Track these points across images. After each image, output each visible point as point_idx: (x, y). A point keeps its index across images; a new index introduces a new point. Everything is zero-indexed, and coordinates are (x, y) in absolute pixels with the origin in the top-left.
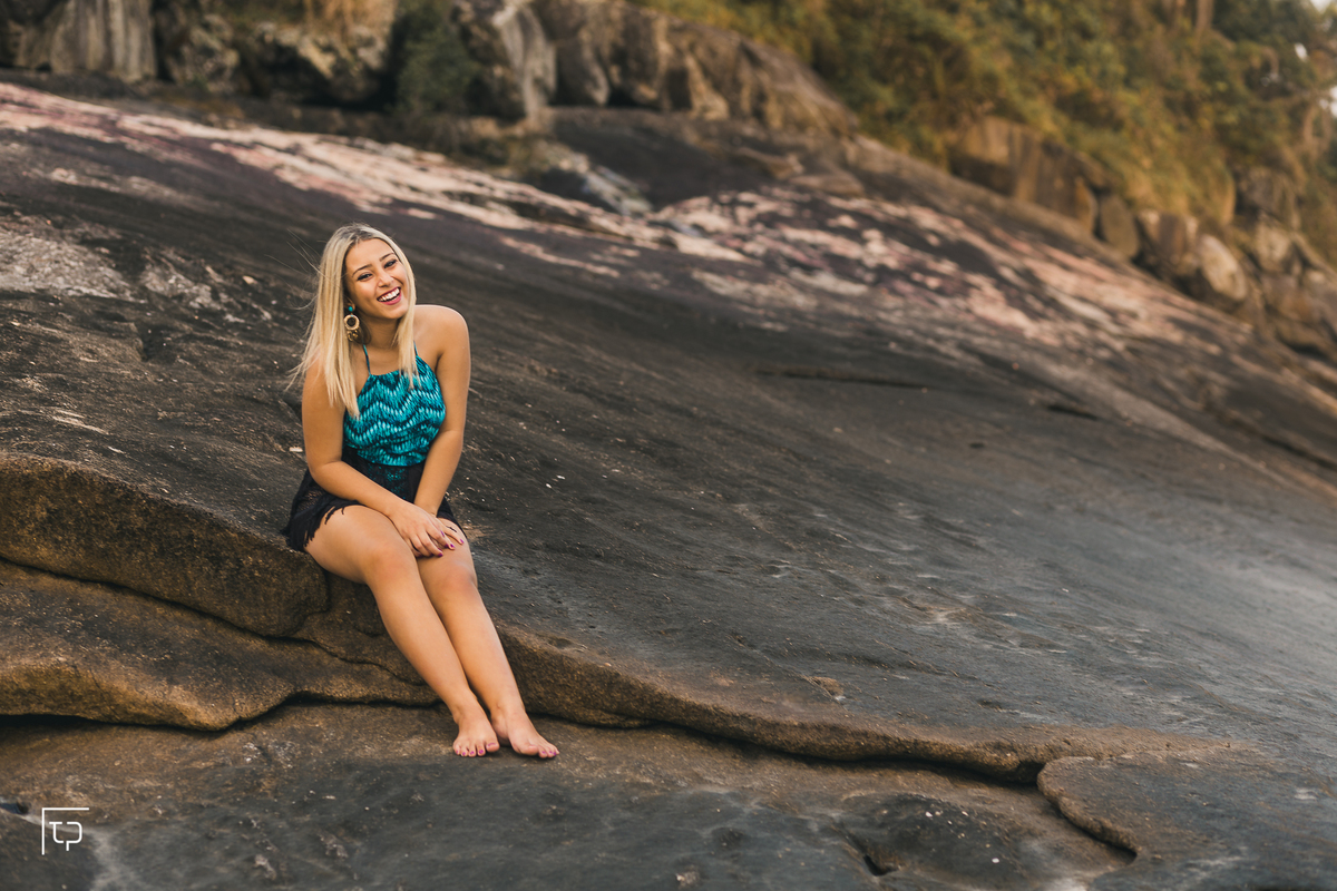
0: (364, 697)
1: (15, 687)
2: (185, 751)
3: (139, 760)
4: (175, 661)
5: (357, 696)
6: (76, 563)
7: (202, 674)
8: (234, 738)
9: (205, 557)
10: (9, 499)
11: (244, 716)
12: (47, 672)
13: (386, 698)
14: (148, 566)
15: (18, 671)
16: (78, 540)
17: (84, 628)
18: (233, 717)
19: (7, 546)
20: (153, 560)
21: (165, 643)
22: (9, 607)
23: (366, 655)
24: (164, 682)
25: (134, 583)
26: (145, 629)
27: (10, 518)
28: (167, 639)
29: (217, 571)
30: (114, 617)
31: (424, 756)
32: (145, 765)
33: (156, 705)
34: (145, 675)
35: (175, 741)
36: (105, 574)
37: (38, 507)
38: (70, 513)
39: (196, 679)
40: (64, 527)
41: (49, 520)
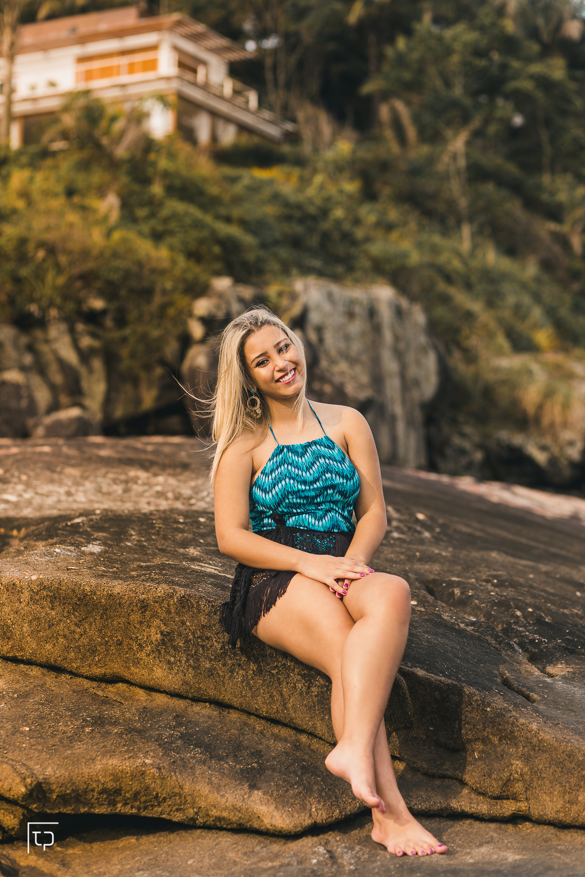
0: (442, 810)
1: (101, 787)
2: (258, 853)
3: (210, 859)
4: (261, 770)
5: (435, 808)
6: (186, 683)
7: (284, 781)
8: (307, 842)
9: (299, 675)
10: (129, 623)
11: (319, 820)
12: (132, 773)
13: (463, 811)
14: (248, 683)
15: (105, 770)
16: (187, 661)
17: (180, 738)
18: (308, 822)
19: (129, 668)
20: (252, 678)
21: (257, 754)
22: (118, 719)
23: (447, 770)
24: (246, 787)
25: (236, 702)
26: (240, 742)
27: (131, 642)
28: (260, 751)
29: (309, 688)
30: (213, 730)
31: (489, 863)
32: (214, 863)
33: (235, 808)
34: (228, 780)
35: (252, 842)
36: (212, 693)
37: (153, 630)
38: (180, 635)
39: (277, 785)
40: (175, 648)
41: (163, 642)
